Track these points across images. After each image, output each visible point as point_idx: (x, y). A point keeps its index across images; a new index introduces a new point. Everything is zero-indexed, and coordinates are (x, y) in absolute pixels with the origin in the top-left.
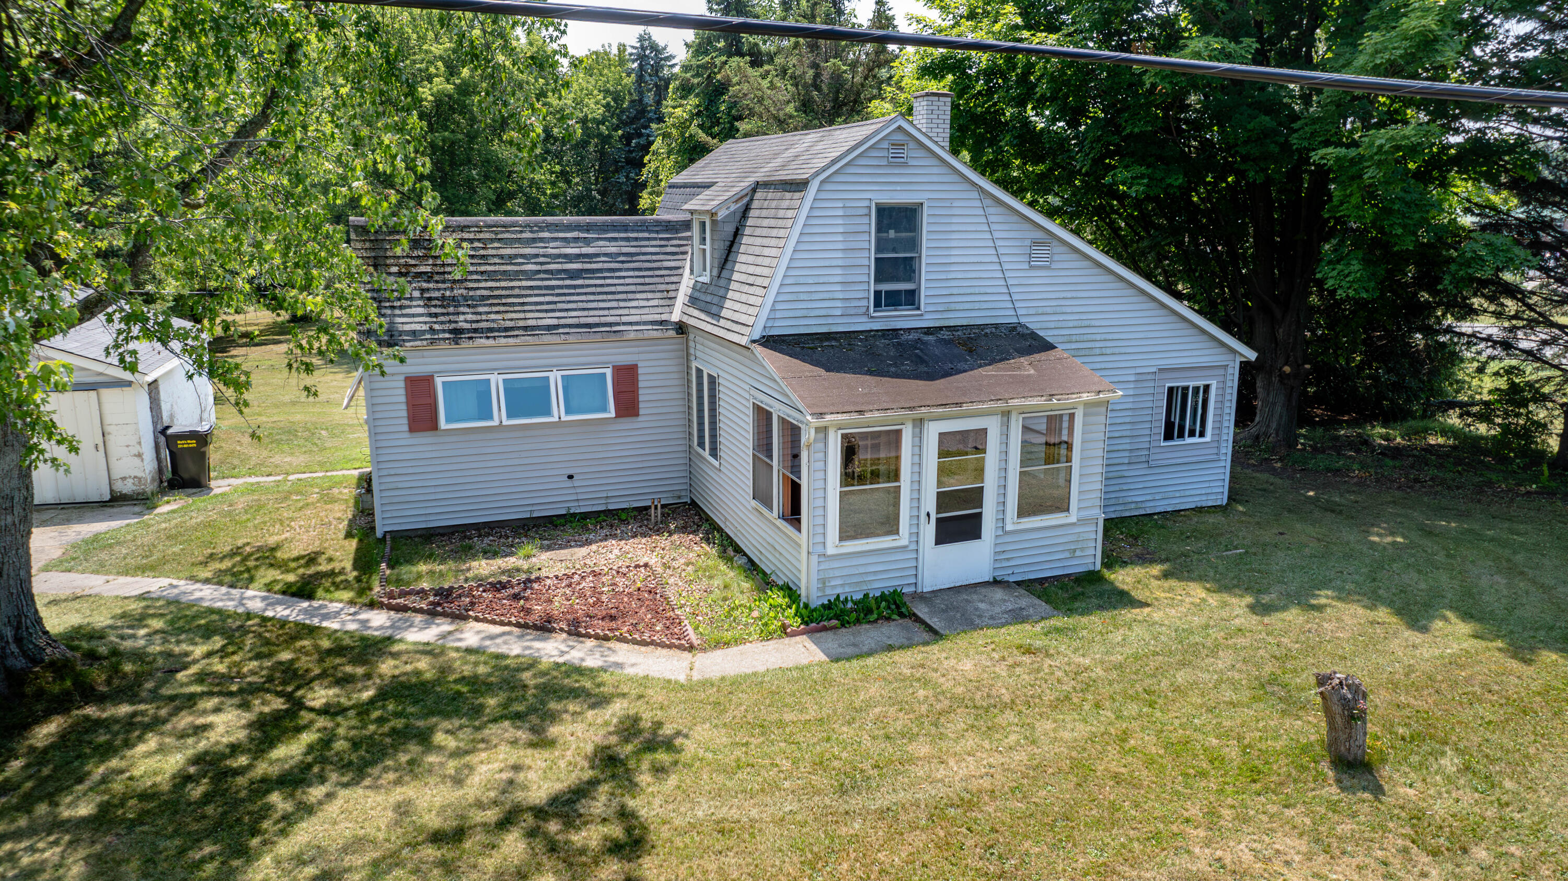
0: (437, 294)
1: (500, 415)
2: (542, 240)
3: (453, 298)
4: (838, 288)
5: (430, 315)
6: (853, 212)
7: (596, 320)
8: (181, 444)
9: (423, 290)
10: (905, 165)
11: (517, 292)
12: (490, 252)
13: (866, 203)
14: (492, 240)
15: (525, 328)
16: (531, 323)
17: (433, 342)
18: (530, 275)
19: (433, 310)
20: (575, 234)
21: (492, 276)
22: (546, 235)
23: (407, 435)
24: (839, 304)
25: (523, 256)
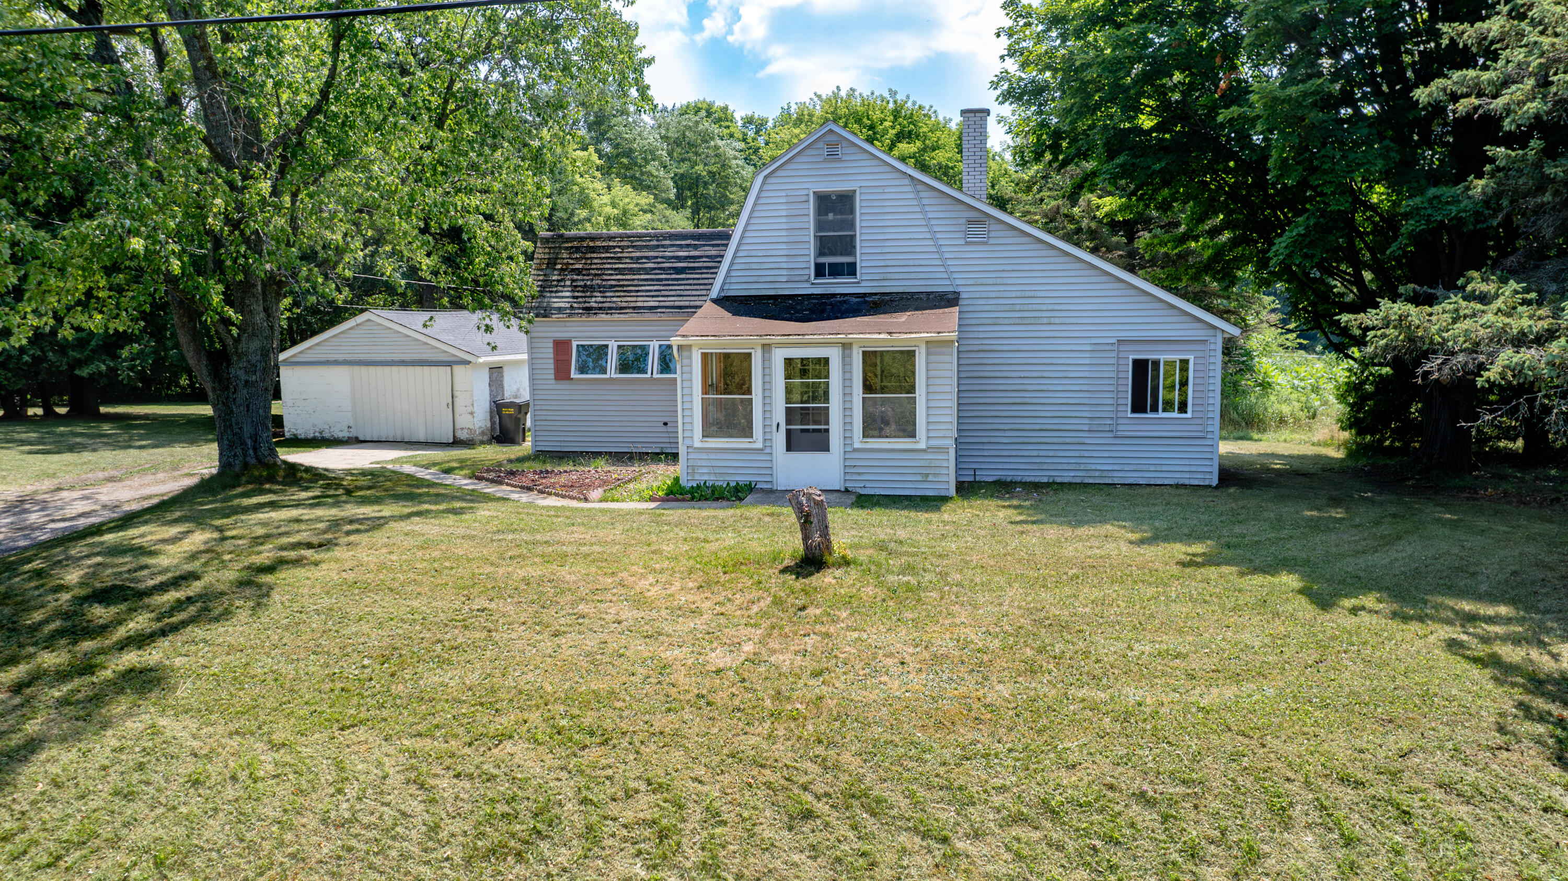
0: (582, 283)
1: (612, 372)
2: (663, 246)
3: (592, 287)
4: (784, 259)
5: (574, 297)
6: (792, 199)
7: (687, 304)
8: (505, 411)
9: (573, 281)
10: (840, 160)
11: (636, 282)
12: (625, 255)
13: (805, 192)
14: (628, 247)
15: (634, 308)
16: (639, 304)
17: (570, 315)
18: (647, 271)
19: (576, 294)
20: (688, 242)
21: (621, 271)
22: (667, 242)
23: (553, 382)
24: (785, 272)
25: (646, 258)
